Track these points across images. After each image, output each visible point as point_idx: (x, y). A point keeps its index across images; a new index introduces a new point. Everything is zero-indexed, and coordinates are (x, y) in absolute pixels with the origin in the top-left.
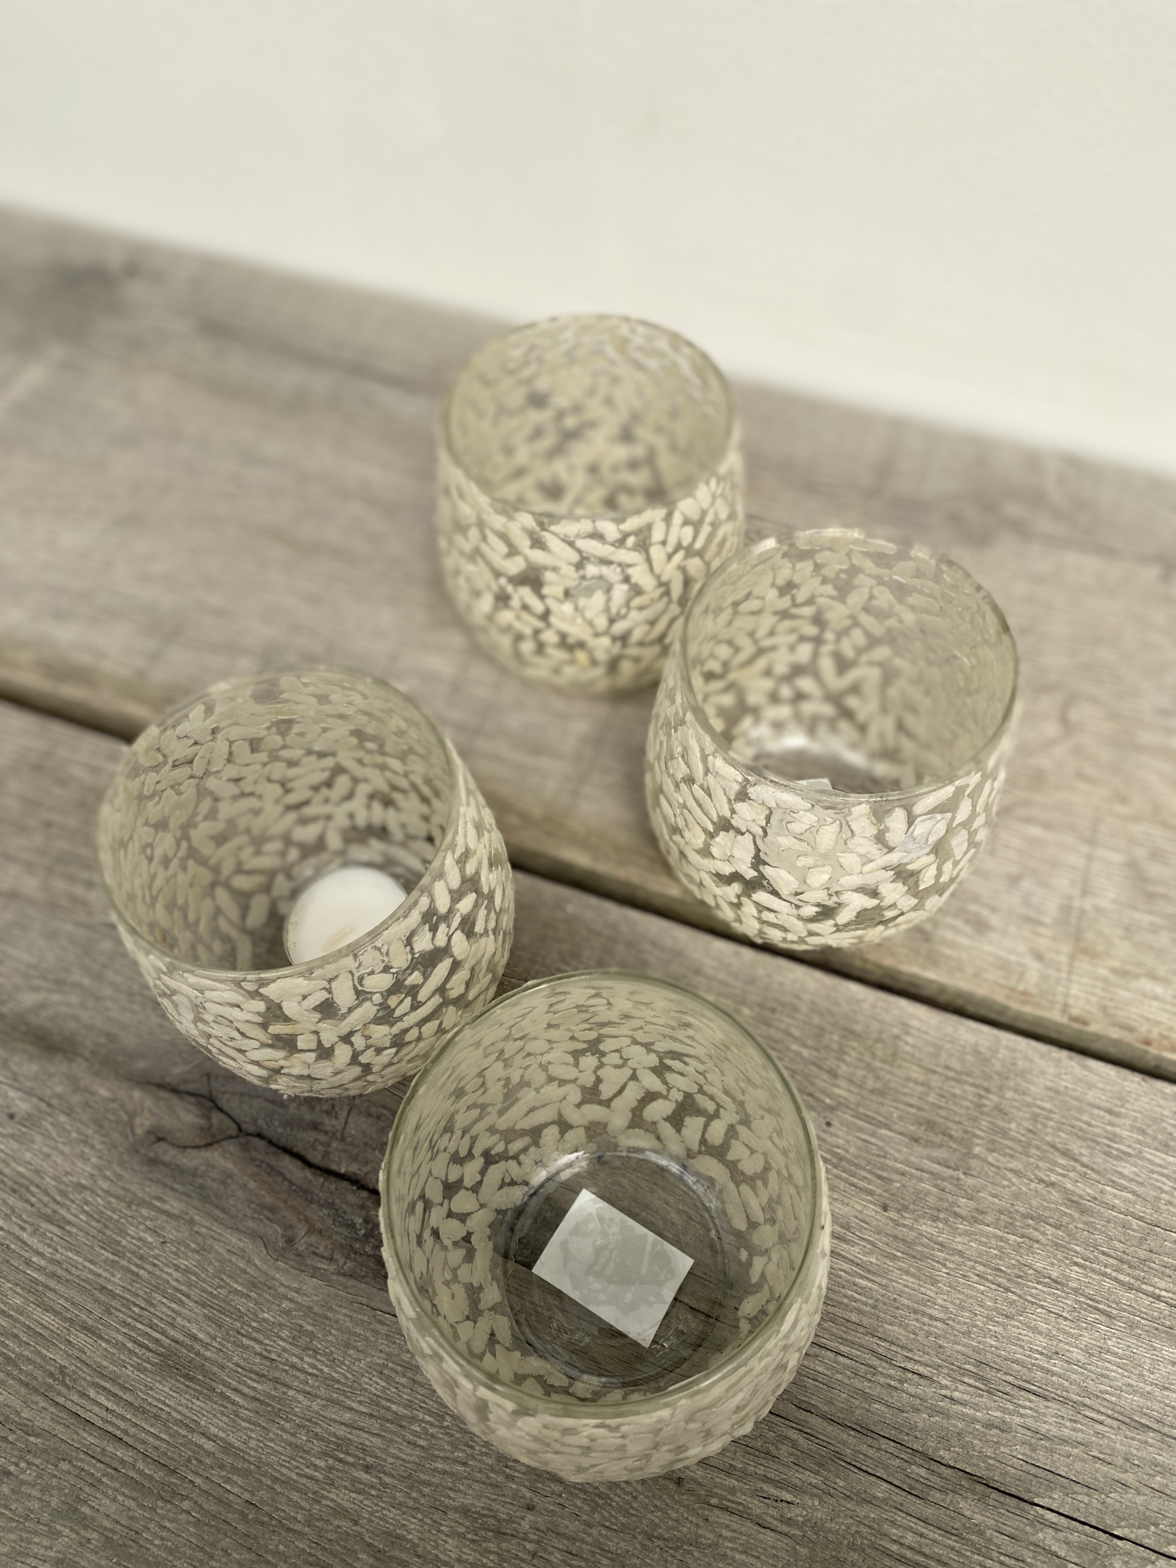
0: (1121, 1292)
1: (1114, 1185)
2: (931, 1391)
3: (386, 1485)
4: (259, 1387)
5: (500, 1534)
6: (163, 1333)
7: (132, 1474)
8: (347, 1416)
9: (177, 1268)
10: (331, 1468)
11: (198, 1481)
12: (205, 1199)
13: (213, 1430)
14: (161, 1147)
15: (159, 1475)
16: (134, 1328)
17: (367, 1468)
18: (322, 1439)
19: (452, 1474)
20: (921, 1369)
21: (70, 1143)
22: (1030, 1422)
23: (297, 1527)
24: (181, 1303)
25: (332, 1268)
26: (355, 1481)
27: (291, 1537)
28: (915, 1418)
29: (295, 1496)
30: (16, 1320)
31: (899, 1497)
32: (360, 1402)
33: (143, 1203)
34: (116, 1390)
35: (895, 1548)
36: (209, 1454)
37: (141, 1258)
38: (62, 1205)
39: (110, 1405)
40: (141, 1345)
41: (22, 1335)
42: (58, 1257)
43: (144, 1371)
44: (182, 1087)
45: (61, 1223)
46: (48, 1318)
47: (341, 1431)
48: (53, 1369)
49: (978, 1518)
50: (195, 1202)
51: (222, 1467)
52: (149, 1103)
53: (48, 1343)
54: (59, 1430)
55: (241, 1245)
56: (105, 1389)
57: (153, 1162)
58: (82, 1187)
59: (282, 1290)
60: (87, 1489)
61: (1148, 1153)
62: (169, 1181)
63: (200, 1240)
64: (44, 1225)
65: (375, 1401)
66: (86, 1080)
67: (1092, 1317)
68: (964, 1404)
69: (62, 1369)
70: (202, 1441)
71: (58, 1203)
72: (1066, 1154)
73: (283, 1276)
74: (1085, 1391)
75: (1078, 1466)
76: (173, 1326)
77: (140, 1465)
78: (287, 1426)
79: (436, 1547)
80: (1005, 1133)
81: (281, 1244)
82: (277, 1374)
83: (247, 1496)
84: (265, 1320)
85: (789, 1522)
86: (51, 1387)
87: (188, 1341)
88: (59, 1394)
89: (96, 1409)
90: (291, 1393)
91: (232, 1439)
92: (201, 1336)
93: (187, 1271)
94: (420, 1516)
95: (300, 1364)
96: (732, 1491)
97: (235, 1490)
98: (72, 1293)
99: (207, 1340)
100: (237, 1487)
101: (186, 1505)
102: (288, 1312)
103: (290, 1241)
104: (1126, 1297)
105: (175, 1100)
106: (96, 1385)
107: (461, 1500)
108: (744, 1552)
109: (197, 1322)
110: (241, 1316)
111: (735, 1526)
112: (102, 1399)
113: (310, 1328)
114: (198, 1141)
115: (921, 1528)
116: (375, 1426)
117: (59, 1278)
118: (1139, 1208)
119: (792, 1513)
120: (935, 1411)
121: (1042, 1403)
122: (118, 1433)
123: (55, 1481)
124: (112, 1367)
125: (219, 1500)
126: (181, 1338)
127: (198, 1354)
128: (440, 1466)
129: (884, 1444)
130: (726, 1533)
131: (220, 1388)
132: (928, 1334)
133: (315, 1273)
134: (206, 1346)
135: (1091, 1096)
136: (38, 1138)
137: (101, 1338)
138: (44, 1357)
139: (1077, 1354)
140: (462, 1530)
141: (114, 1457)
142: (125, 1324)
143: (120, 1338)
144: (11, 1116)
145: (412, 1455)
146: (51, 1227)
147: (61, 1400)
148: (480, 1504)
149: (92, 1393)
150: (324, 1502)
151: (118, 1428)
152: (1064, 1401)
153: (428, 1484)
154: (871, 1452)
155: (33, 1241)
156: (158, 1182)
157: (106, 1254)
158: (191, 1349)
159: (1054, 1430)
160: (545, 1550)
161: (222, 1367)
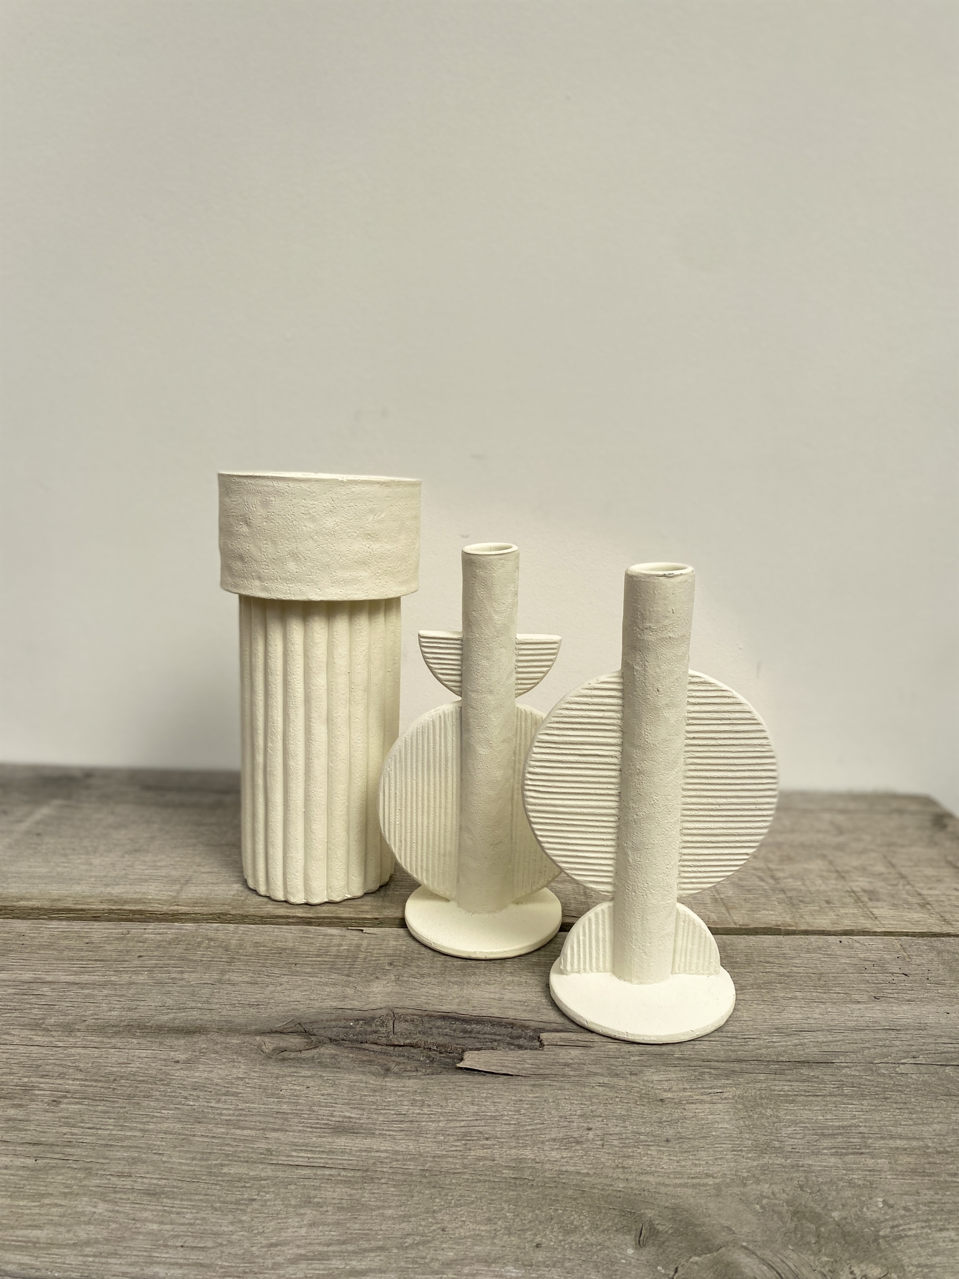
0: (822, 995)
1: (795, 967)
2: (761, 1042)
3: (502, 1142)
4: (402, 1126)
5: (578, 1143)
6: (328, 1120)
7: (340, 1178)
8: (462, 1124)
9: (323, 1095)
10: (465, 1144)
11: (385, 1170)
12: (326, 1066)
13: (382, 1148)
14: (286, 1054)
15: (359, 1174)
16: (307, 1123)
17: (487, 1139)
18: (453, 1135)
19: (538, 1129)
20: (752, 1037)
21: (224, 1064)
22: (813, 1040)
23: (458, 1171)
24: (332, 1107)
25: (420, 1073)
26: (483, 1146)
27: (456, 1176)
28: (760, 1051)
29: (450, 1160)
30: (225, 1138)
31: (772, 1076)
32: (468, 1117)
33: (285, 1076)
34: (310, 1149)
35: (782, 1093)
36: (386, 1158)
37: (296, 1096)
38: (232, 1088)
39: (309, 1155)
40: (316, 1128)
41: (232, 1143)
42: (240, 1107)
43: (324, 1137)
44: (285, 1031)
45: (235, 1094)
46: (246, 1132)
47: (463, 1130)
48: (262, 1151)
49: (812, 1074)
50: (319, 1069)
51: (397, 1160)
52: (267, 1039)
53: (253, 1142)
54: (279, 1174)
55: (358, 1078)
56: (302, 1150)
57: (284, 1059)
58: (242, 1079)
59: (393, 1089)
60: (313, 1192)
61: (801, 955)
62: (298, 1065)
63: (330, 1082)
64: (223, 1098)
65: (476, 1113)
66: (221, 1039)
67: (815, 1004)
68: (780, 1042)
69: (268, 1150)
70: (379, 1154)
71: (228, 1087)
72: (768, 962)
73: (391, 1083)
74: (829, 1025)
75: (843, 1047)
76: (333, 1117)
77: (343, 1173)
78: (428, 1136)
79: (546, 1157)
80: (736, 962)
81: (382, 1072)
82: (411, 1119)
83: (420, 1168)
84: (389, 1101)
85: (725, 1099)
86: (264, 1158)
87: (345, 1120)
88: (271, 1159)
89: (301, 1159)
90: (423, 1123)
91: (396, 1148)
92: (353, 1116)
93: (329, 1094)
94: (529, 1148)
95: (422, 1112)
96: (690, 1096)
97: (412, 1167)
98: (259, 1118)
99: (358, 1116)
100: (411, 1166)
101: (383, 1181)
102: (402, 1096)
103: (388, 1070)
104: (825, 996)
105: (283, 1036)
106: (293, 1150)
107: (548, 1137)
108: (712, 1114)
109: (348, 1111)
110: (374, 1103)
111: (700, 1107)
112: (302, 1154)
113: (420, 1098)
114: (307, 1047)
115: (789, 1083)
116: (483, 1123)
117: (245, 1115)
118: (811, 971)
119: (725, 1095)
120: (767, 1047)
121: (814, 1034)
122: (321, 1165)
123: (288, 1195)
124: (301, 1141)
125: (403, 1174)
126: (341, 1120)
127: (356, 1123)
128: (529, 1128)
129: (752, 1062)
130: (697, 1111)
131: (377, 1132)
132: (748, 1026)
133: (410, 1077)
134: (359, 1119)
135: (765, 945)
136: (200, 1066)
137: (287, 1131)
138: (253, 1148)
139: (816, 1016)
140: (557, 1147)
141: (324, 1175)
142: (300, 1123)
143: (301, 1128)
144: (178, 1062)
145: (512, 1128)
146: (228, 1097)
147: (275, 1162)
148: (561, 1135)
149: (294, 1154)
150: (469, 1157)
151: (320, 1163)
152: (823, 1030)
153: (527, 1136)
154: (748, 1067)
155: (220, 1105)
156: (290, 1066)
157: (272, 1100)
158: (350, 1122)
159: (825, 1040)
160: (607, 1142)
161: (375, 1124)
